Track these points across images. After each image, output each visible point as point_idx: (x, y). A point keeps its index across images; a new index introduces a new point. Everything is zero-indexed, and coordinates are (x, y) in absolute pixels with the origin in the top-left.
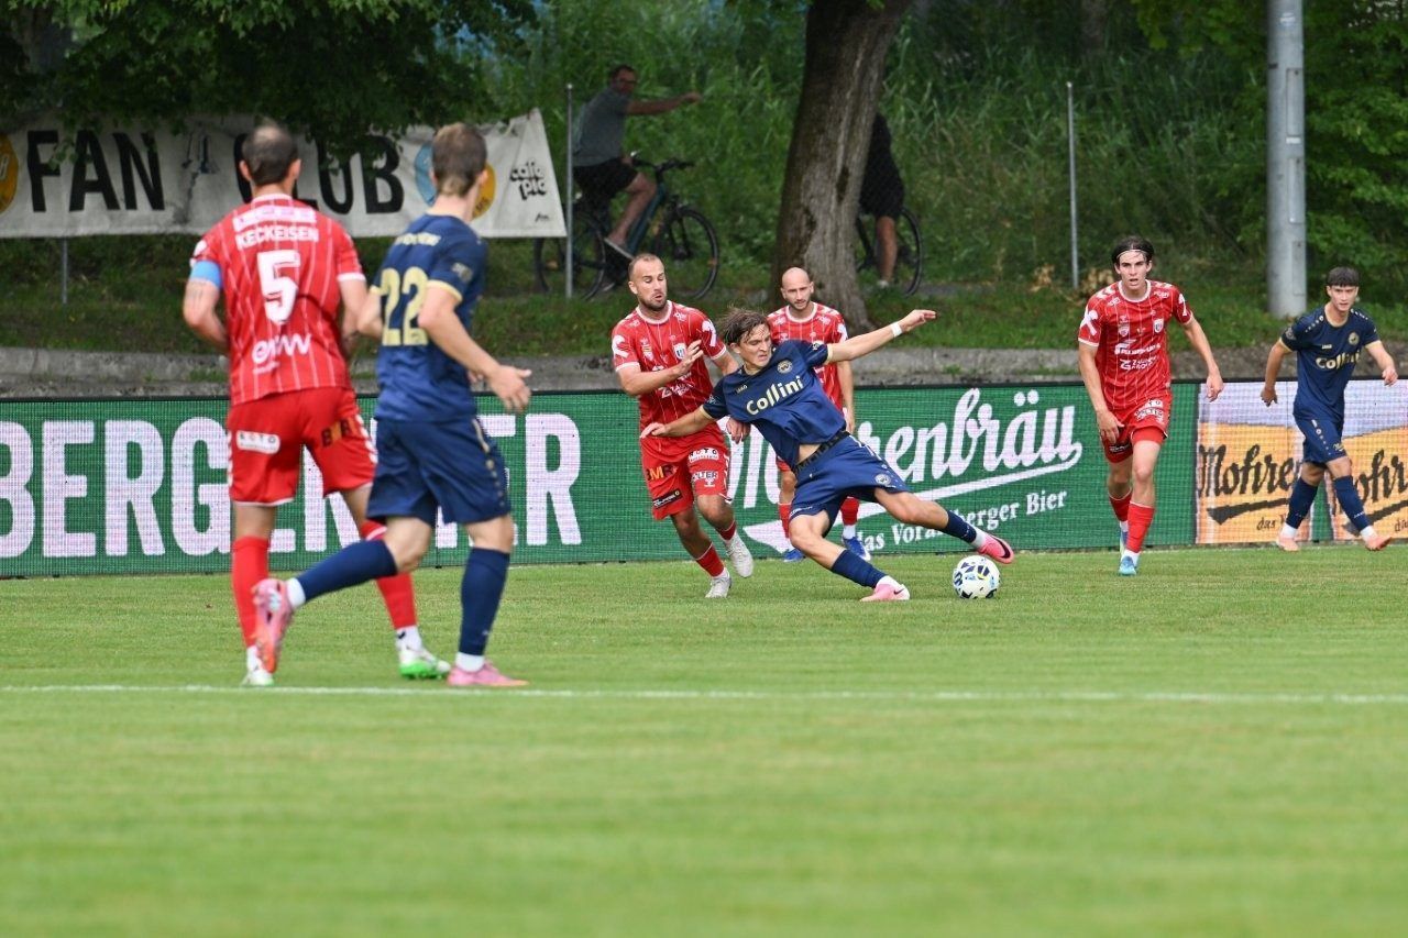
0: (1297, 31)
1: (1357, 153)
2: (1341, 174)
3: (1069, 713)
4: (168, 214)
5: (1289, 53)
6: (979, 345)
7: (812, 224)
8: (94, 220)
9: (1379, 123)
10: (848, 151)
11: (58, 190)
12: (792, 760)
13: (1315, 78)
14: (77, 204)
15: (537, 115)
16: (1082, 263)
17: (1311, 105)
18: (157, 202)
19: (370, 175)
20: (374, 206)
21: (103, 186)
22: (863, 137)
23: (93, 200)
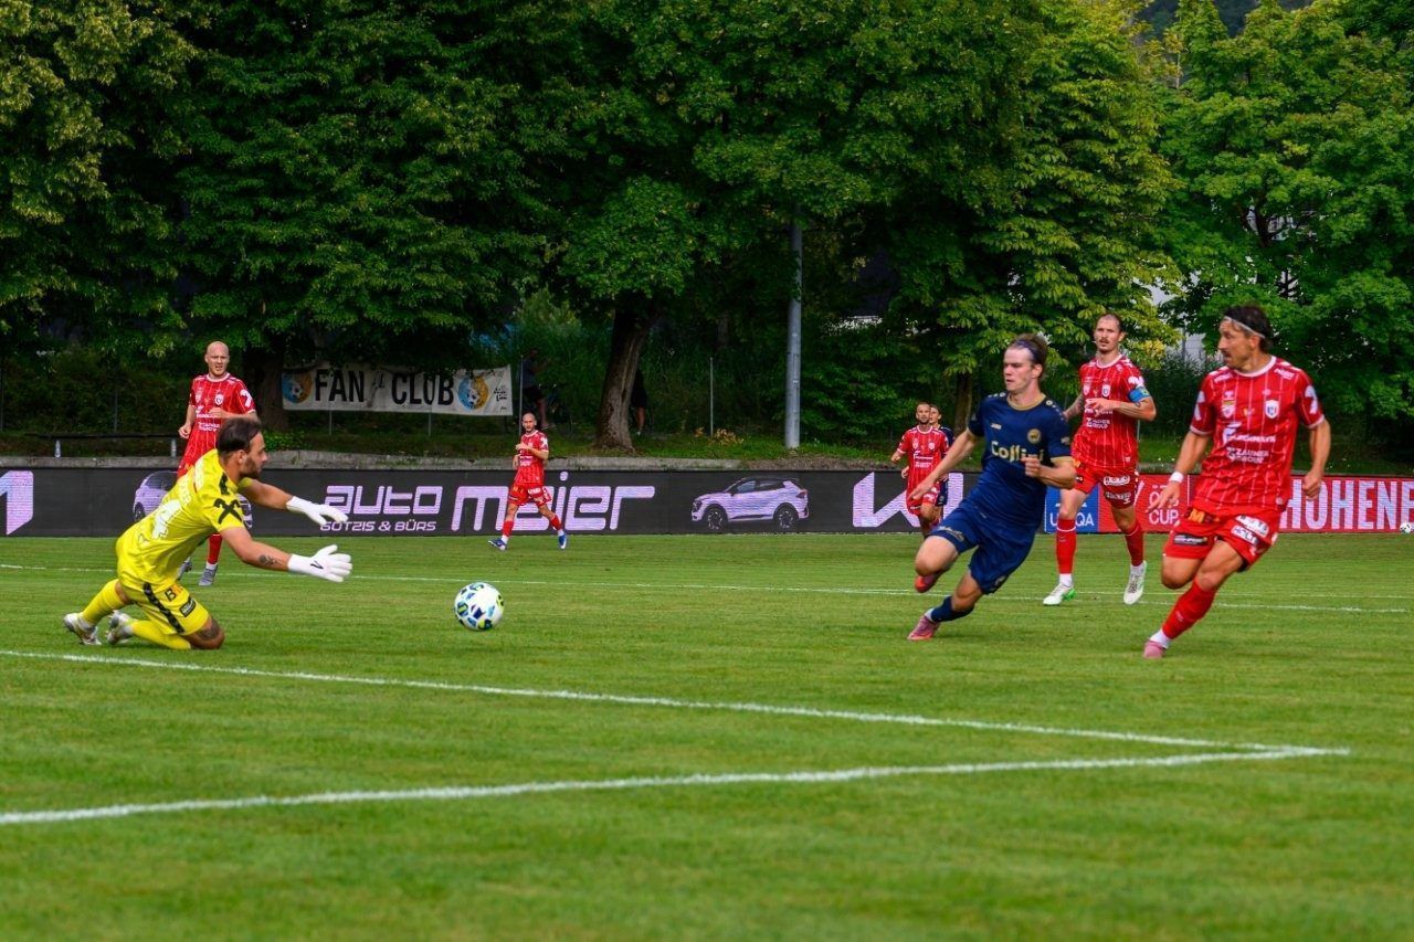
0: (799, 340)
1: (819, 386)
2: (813, 394)
3: (684, 592)
4: (365, 403)
5: (795, 349)
6: (675, 456)
7: (612, 410)
8: (338, 405)
9: (830, 375)
10: (626, 381)
11: (326, 392)
12: (574, 607)
13: (804, 357)
14: (332, 398)
15: (509, 368)
16: (715, 427)
17: (803, 368)
18: (361, 399)
19: (442, 389)
20: (441, 402)
21: (342, 392)
22: (632, 377)
23: (338, 397)
